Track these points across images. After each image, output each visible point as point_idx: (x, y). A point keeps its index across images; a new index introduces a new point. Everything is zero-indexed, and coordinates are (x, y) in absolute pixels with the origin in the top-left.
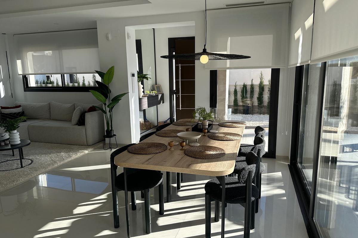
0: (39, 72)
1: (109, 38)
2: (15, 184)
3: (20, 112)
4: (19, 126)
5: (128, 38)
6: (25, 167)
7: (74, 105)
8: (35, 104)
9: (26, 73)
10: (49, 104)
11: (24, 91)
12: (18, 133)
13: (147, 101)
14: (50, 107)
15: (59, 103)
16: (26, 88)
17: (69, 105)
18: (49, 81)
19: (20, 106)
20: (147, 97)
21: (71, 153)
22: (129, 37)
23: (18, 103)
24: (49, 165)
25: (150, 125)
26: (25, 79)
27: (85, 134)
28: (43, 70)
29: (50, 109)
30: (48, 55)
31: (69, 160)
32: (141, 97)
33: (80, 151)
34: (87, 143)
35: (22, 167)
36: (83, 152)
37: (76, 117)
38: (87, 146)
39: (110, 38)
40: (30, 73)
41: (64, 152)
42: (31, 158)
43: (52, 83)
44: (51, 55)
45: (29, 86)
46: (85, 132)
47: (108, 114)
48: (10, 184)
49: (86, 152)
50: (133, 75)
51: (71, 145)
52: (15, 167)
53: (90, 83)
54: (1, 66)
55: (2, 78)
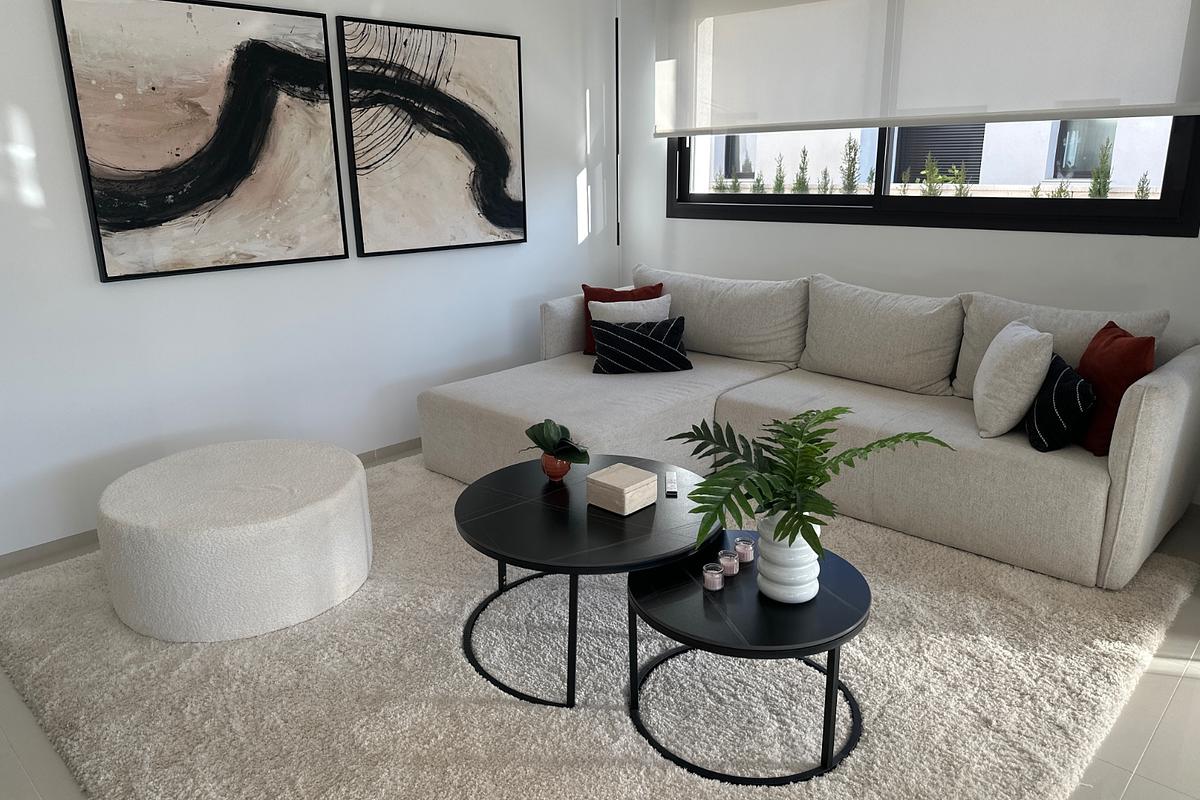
3: (666, 324)
7: (959, 305)
9: (689, 127)
10: (805, 287)
11: (668, 216)
14: (808, 305)
15: (865, 289)
16: (679, 200)
19: (653, 291)
23: (651, 274)
26: (679, 153)
29: (805, 312)
31: (1099, 736)
34: (1098, 575)
35: (829, 764)
36: (1130, 659)
40: (701, 126)
45: (692, 191)
49: (1144, 657)
53: (831, 176)
54: (588, 91)
55: (589, 152)
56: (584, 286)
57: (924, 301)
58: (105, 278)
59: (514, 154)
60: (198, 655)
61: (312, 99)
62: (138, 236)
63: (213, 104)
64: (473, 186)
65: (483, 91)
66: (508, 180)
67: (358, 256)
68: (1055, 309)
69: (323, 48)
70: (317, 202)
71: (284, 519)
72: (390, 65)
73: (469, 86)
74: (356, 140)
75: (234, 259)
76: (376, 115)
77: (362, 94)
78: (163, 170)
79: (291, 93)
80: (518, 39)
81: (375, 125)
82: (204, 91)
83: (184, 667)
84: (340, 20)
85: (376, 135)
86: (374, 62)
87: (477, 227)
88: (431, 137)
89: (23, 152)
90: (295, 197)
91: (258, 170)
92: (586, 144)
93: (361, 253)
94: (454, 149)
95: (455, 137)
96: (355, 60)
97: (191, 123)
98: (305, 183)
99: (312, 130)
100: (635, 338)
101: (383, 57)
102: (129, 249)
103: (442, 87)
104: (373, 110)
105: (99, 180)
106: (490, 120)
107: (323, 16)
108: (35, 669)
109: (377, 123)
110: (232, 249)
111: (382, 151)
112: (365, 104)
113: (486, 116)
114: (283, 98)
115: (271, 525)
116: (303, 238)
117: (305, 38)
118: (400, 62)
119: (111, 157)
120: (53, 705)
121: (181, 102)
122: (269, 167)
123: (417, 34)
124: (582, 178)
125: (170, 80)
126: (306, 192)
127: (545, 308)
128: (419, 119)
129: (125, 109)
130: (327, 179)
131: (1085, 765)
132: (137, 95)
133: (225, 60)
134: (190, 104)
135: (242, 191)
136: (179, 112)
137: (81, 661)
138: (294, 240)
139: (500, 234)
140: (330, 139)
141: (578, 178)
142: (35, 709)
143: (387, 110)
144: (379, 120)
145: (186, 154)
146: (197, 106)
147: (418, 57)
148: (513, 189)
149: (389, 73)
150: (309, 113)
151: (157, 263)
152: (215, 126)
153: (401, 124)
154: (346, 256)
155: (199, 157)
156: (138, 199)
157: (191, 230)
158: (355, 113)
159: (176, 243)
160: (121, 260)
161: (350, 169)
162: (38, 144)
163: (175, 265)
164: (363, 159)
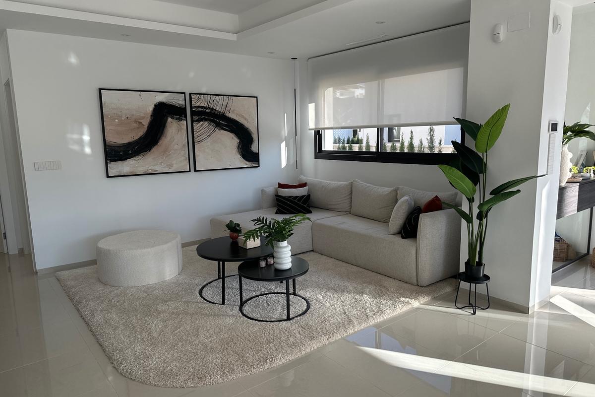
0: (343, 125)
1: (498, 38)
2: (266, 367)
3: (303, 196)
4: (292, 234)
5: (554, 31)
6: (294, 320)
7: (396, 191)
8: (328, 181)
9: (321, 127)
10: (351, 184)
11: (315, 158)
12: (290, 248)
13: (577, 193)
14: (352, 190)
15: (369, 185)
16: (318, 153)
17: (387, 190)
18: (356, 139)
19: (304, 185)
20: (578, 184)
21: (384, 302)
22: (557, 25)
23: (304, 179)
24: (338, 328)
25: (567, 253)
26: (318, 136)
27: (415, 260)
28: (348, 122)
29: (351, 193)
30: (359, 97)
31: (379, 319)
32: (563, 185)
33: (402, 299)
34: (417, 281)
35: (289, 319)
36: (408, 303)
37: (398, 218)
38: (417, 287)
39: (502, 37)
40: (326, 126)
41: (370, 294)
42: (308, 295)
43: (359, 142)
44: (362, 97)
45: (323, 149)
46: (414, 255)
47: (476, 222)
48: (259, 366)
49: (415, 303)
50: (554, 127)
51: (384, 278)
52: (276, 316)
53: (423, 142)
54: (286, 114)
55: (286, 135)
56: (278, 183)
57: (386, 189)
58: (108, 177)
59: (255, 136)
60: (120, 290)
61: (179, 119)
62: (119, 163)
63: (146, 122)
64: (238, 147)
65: (242, 115)
66: (252, 145)
67: (195, 171)
68: (432, 193)
69: (184, 103)
70: (180, 153)
71: (149, 249)
72: (208, 108)
73: (237, 114)
74: (195, 133)
75: (150, 171)
76: (202, 125)
77: (198, 118)
78: (128, 143)
79: (172, 118)
80: (257, 97)
81: (202, 128)
82: (143, 118)
83: (115, 292)
84: (190, 94)
85: (202, 131)
86: (202, 107)
87: (239, 161)
88: (222, 131)
89: (86, 138)
90: (173, 151)
91: (160, 143)
92: (285, 132)
93: (195, 170)
94: (232, 135)
95: (231, 131)
96: (195, 107)
97: (138, 128)
98: (176, 147)
99: (179, 130)
100: (291, 201)
101: (205, 105)
102: (116, 167)
103: (227, 114)
104: (201, 123)
105: (109, 146)
106: (245, 125)
107: (184, 93)
108: (73, 290)
109: (203, 127)
110: (150, 168)
111: (204, 136)
112: (199, 121)
113: (244, 124)
114: (170, 119)
115: (145, 250)
116: (174, 165)
117: (178, 101)
118: (212, 107)
119: (113, 139)
120: (77, 298)
121: (136, 122)
122: (164, 142)
123: (218, 97)
124: (283, 145)
125: (133, 115)
126: (176, 150)
127: (263, 191)
128: (218, 126)
129: (118, 125)
130: (184, 145)
131: (368, 325)
132: (122, 120)
133: (151, 108)
134: (139, 122)
135: (154, 149)
136: (135, 125)
137: (87, 289)
138: (171, 165)
139: (249, 164)
140: (186, 132)
141: (282, 145)
142: (71, 299)
143: (206, 123)
144: (203, 126)
145: (136, 138)
146: (141, 123)
147: (218, 105)
148: (254, 148)
149: (207, 110)
150: (178, 124)
151: (125, 172)
152: (146, 129)
153: (212, 127)
154: (190, 171)
155: (140, 138)
156: (120, 152)
157: (136, 162)
158: (195, 124)
159: (131, 166)
160: (113, 171)
161: (193, 142)
162: (91, 135)
163: (130, 173)
164: (197, 139)
